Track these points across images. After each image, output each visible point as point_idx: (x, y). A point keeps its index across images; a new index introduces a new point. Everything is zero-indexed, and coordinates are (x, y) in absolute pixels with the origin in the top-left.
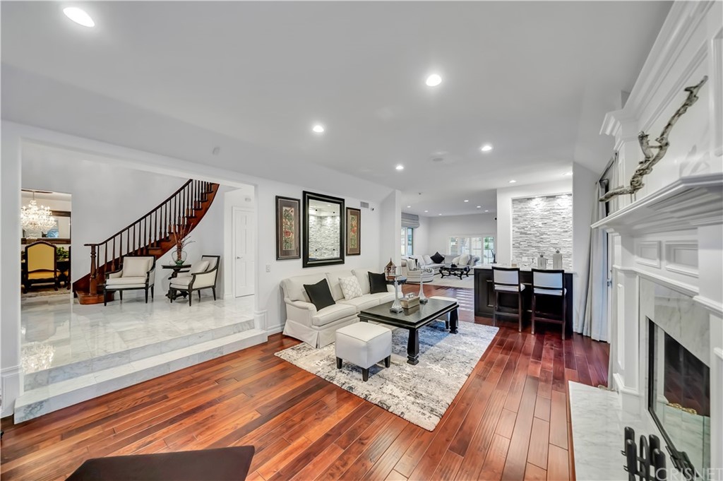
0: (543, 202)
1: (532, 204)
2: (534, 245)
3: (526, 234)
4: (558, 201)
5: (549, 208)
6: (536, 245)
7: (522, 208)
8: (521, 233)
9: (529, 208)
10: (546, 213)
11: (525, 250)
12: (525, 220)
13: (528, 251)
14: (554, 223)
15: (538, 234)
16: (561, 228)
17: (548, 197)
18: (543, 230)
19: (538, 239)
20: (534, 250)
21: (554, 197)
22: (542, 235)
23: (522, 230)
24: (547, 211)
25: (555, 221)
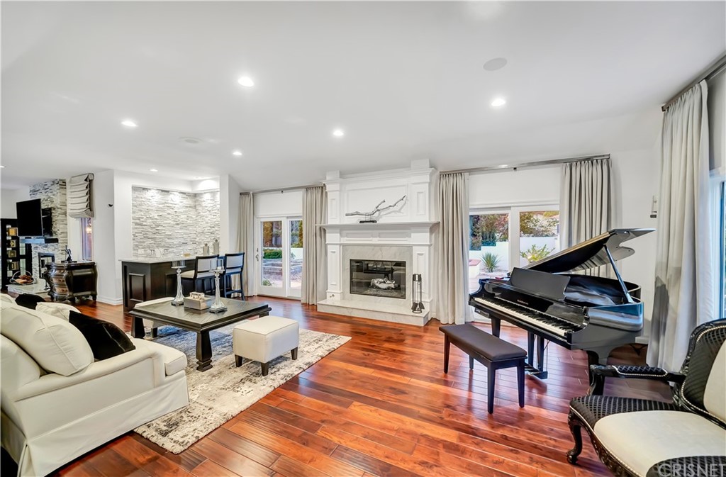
0: (158, 195)
1: (148, 194)
2: (150, 237)
3: (141, 225)
4: (171, 196)
5: (164, 201)
6: (153, 237)
7: (137, 197)
8: (137, 224)
9: (144, 198)
10: (161, 206)
11: (141, 242)
12: (141, 211)
13: (144, 242)
14: (168, 216)
15: (154, 226)
16: (174, 221)
17: (162, 191)
18: (159, 222)
19: (154, 231)
20: (150, 241)
21: (168, 192)
22: (158, 226)
23: (138, 221)
24: (162, 204)
25: (169, 214)
